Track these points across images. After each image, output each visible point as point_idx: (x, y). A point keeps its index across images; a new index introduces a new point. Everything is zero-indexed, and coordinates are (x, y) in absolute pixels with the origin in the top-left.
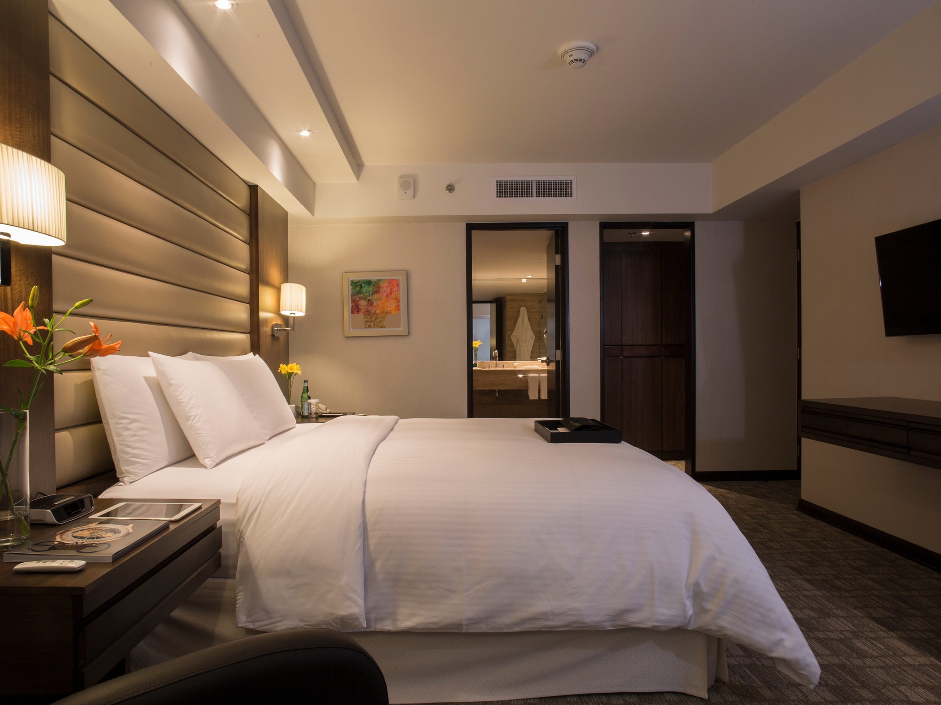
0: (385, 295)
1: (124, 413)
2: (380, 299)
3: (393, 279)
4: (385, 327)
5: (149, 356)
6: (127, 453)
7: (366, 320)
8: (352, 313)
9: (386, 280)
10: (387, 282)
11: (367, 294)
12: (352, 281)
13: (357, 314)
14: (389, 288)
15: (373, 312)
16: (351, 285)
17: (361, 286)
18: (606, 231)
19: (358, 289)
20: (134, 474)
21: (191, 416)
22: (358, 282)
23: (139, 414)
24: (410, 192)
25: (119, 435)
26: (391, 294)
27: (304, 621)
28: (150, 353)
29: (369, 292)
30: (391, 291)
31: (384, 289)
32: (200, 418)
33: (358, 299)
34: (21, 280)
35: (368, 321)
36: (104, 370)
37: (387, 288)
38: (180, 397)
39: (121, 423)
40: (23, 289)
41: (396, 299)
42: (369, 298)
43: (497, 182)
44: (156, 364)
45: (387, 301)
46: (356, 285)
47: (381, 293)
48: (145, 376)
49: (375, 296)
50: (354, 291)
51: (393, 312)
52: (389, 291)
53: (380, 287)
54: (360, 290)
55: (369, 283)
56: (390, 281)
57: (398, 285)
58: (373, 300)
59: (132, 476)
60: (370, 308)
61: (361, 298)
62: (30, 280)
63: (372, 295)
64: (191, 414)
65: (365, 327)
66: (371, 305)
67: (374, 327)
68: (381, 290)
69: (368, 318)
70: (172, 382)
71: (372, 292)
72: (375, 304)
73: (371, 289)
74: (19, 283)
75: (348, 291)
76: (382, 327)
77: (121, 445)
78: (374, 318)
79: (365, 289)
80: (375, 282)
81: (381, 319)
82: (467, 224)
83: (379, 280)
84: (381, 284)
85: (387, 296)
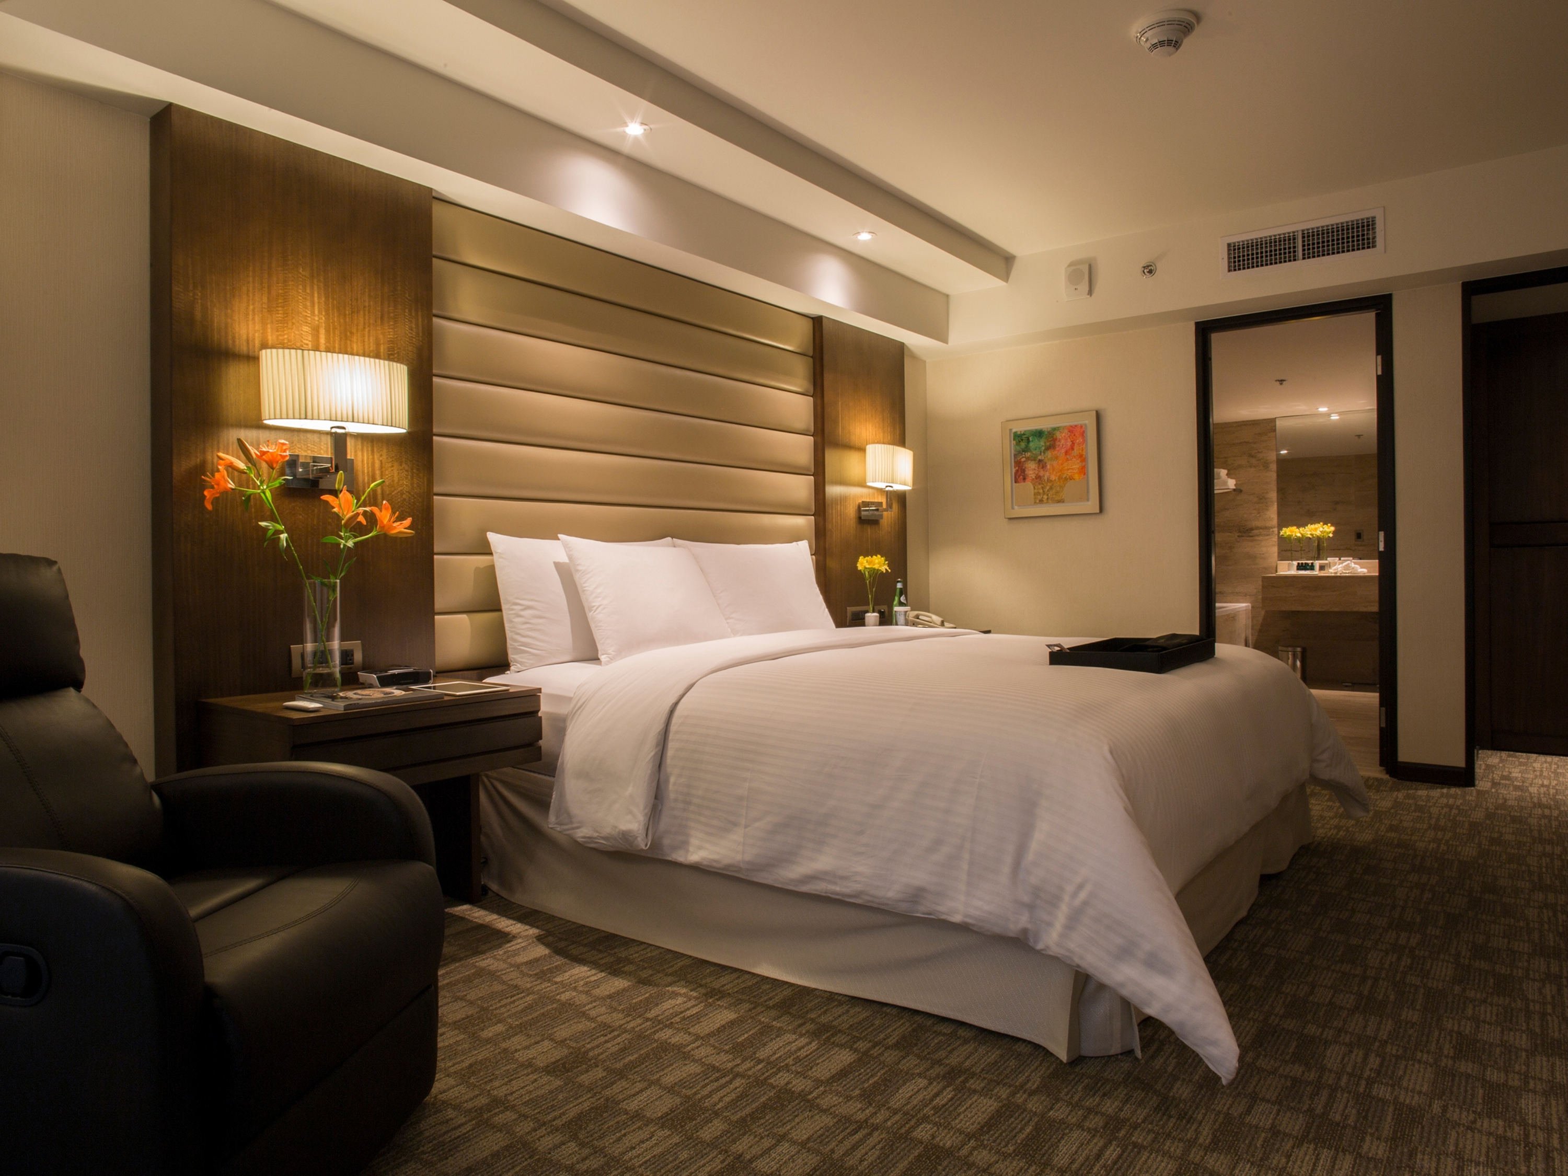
0: (1063, 451)
1: (517, 598)
2: (1057, 458)
3: (1076, 426)
4: (1063, 502)
5: (559, 539)
6: (515, 641)
7: (1036, 491)
8: (1016, 482)
9: (1064, 427)
10: (1066, 431)
11: (1037, 452)
12: (1015, 433)
13: (1022, 484)
14: (1069, 440)
15: (1046, 478)
16: (1014, 440)
17: (1028, 439)
18: (1477, 300)
19: (1023, 445)
20: (521, 663)
21: (594, 606)
22: (1024, 434)
23: (536, 601)
24: (1084, 287)
25: (511, 622)
26: (1072, 449)
27: (597, 832)
28: (560, 536)
29: (1040, 448)
30: (1073, 444)
31: (1063, 442)
32: (604, 608)
33: (1023, 460)
34: (392, 466)
35: (1039, 493)
36: (500, 553)
37: (1066, 439)
38: (584, 585)
39: (512, 610)
40: (396, 475)
41: (1081, 456)
42: (1040, 457)
43: (1229, 245)
44: (566, 546)
45: (1067, 460)
46: (1019, 438)
47: (1057, 449)
48: (557, 561)
49: (1049, 454)
50: (1018, 448)
51: (1076, 476)
52: (1069, 444)
53: (1056, 439)
54: (1027, 447)
55: (1039, 434)
56: (1072, 430)
57: (1083, 434)
58: (1046, 460)
59: (519, 665)
60: (1042, 473)
61: (1028, 459)
62: (404, 465)
63: (1044, 453)
64: (594, 604)
65: (1035, 503)
66: (1043, 467)
67: (1047, 503)
68: (1057, 443)
69: (1038, 489)
70: (580, 568)
71: (1043, 448)
72: (1048, 467)
73: (1042, 443)
74: (390, 469)
75: (1009, 448)
76: (1059, 502)
77: (512, 632)
78: (1048, 488)
79: (1034, 444)
80: (1049, 433)
81: (1058, 489)
82: (1197, 324)
83: (1054, 429)
84: (1058, 435)
85: (1066, 453)
